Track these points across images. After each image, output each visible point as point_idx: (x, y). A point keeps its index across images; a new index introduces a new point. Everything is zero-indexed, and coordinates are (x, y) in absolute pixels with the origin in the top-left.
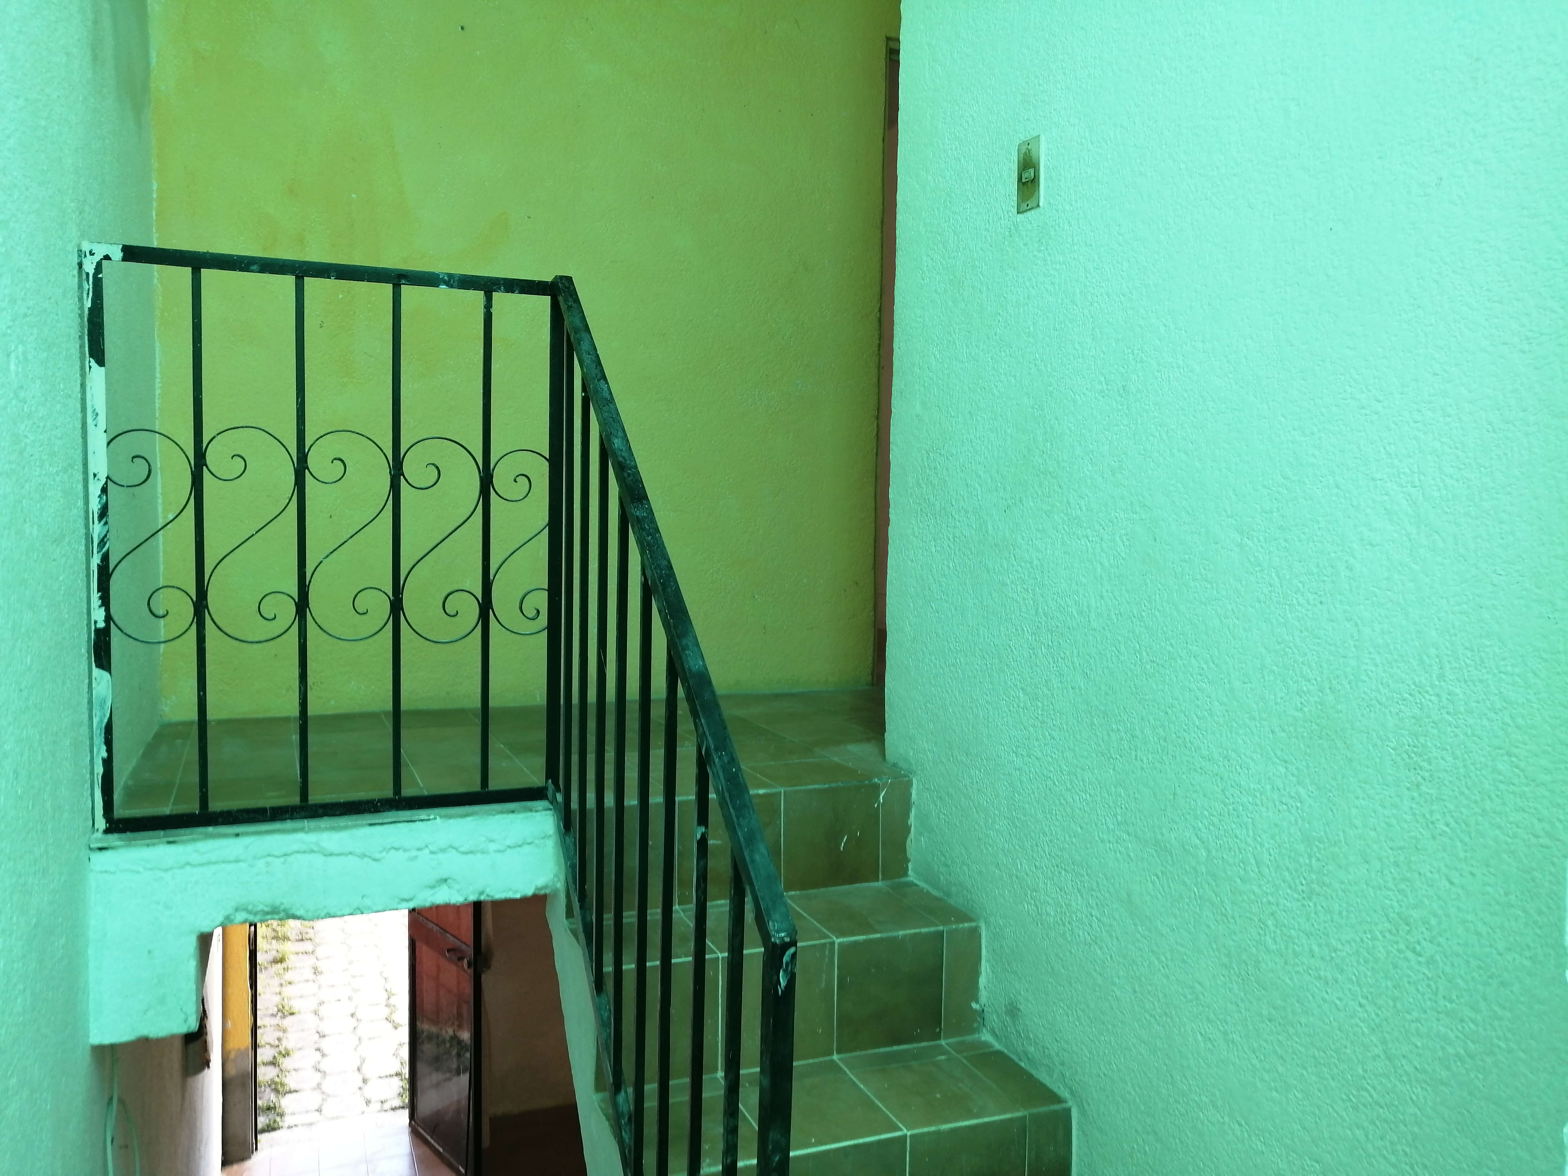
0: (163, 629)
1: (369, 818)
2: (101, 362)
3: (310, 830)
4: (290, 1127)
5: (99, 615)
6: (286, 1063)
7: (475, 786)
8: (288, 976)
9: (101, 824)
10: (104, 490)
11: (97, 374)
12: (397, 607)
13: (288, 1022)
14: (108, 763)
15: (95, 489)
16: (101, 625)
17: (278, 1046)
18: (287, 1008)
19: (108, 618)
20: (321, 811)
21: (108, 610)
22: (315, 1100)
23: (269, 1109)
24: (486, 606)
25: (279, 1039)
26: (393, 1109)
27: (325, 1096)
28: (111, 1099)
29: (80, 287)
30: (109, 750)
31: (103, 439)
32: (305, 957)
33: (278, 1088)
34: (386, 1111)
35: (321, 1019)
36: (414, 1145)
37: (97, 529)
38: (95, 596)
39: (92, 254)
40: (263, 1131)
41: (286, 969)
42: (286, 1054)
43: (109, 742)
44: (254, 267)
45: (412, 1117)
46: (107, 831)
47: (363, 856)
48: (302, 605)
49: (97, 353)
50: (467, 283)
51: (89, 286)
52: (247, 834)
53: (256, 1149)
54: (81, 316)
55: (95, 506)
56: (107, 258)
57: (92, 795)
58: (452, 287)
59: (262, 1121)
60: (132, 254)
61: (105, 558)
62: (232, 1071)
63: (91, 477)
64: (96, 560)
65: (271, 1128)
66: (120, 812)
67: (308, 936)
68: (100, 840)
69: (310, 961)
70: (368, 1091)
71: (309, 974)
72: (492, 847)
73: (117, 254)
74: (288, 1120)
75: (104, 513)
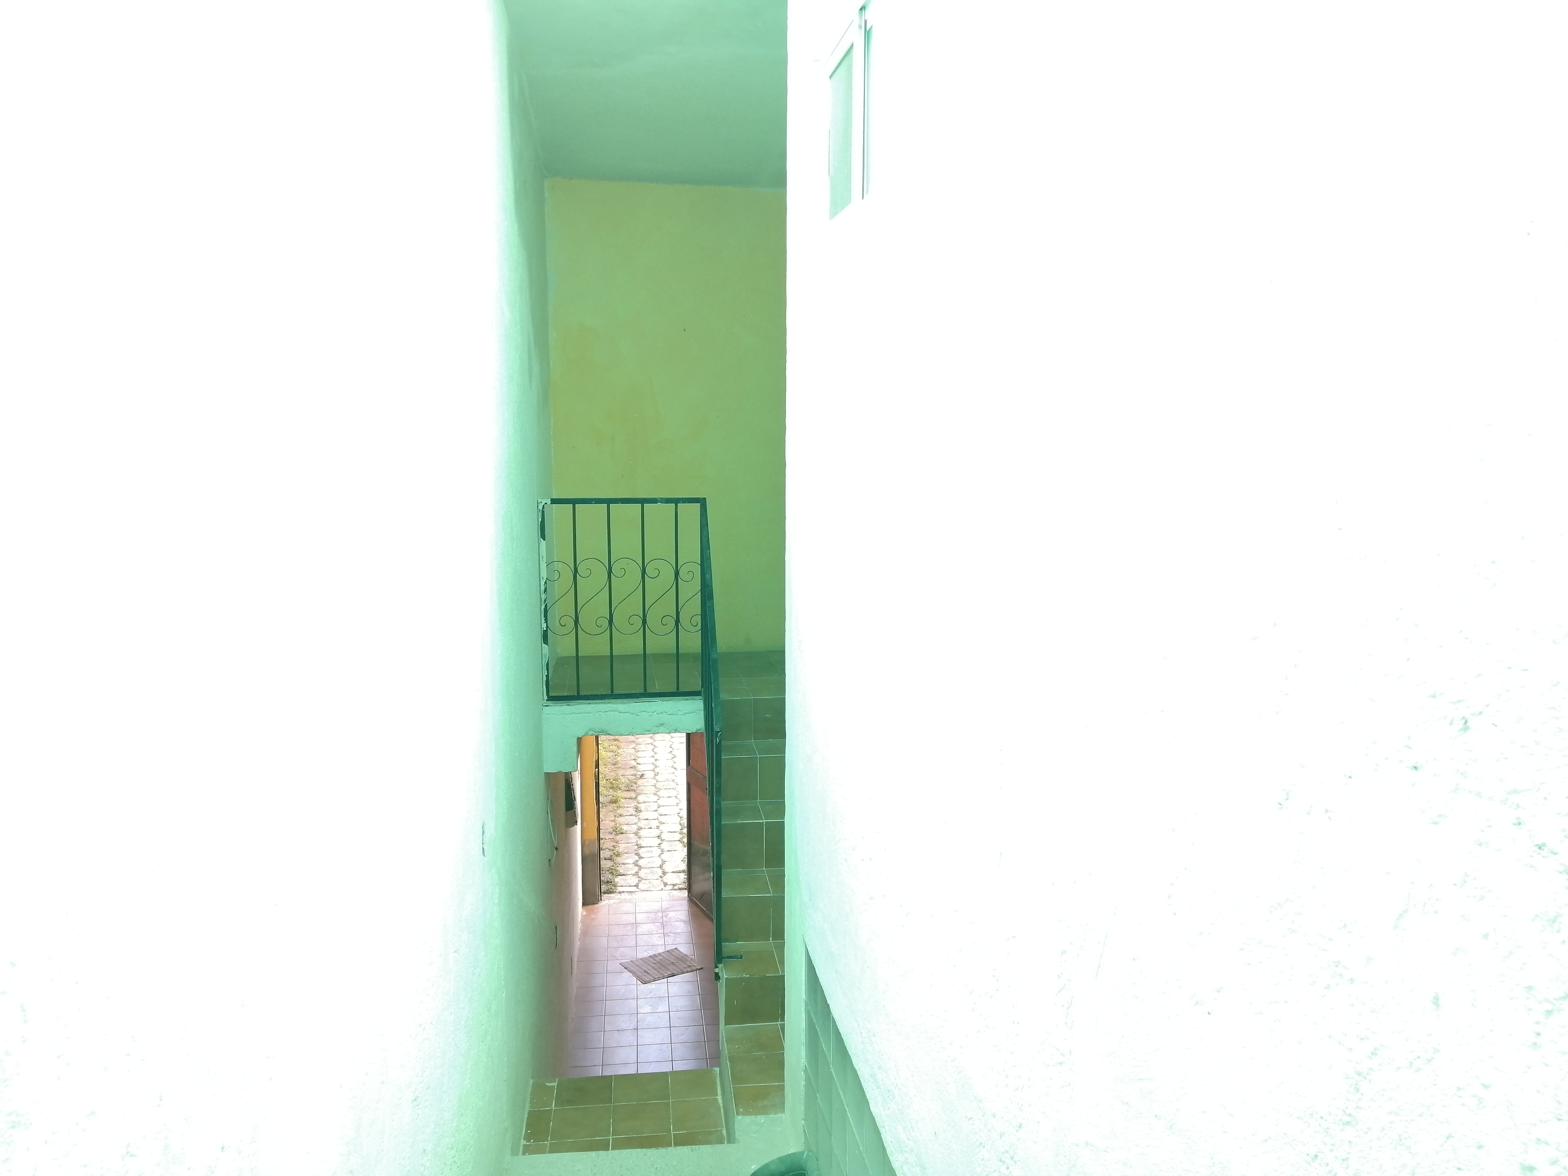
0: (565, 630)
1: (635, 700)
2: (544, 540)
3: (614, 703)
4: (620, 893)
5: (544, 626)
6: (619, 860)
7: (673, 689)
8: (620, 811)
9: (546, 697)
10: (545, 583)
11: (543, 543)
12: (644, 622)
13: (619, 837)
14: (547, 676)
15: (543, 583)
16: (545, 629)
17: (613, 850)
18: (618, 829)
19: (547, 627)
20: (618, 696)
21: (547, 624)
22: (634, 880)
23: (608, 882)
24: (677, 621)
25: (614, 847)
26: (680, 889)
27: (641, 879)
28: (548, 798)
29: (538, 513)
30: (548, 672)
31: (545, 565)
32: (631, 801)
33: (614, 872)
34: (676, 890)
35: (640, 838)
36: (690, 907)
37: (543, 596)
38: (543, 619)
39: (541, 503)
40: (605, 893)
41: (619, 807)
42: (618, 855)
43: (548, 670)
44: (593, 502)
45: (689, 892)
46: (547, 700)
47: (632, 714)
48: (611, 621)
49: (543, 536)
50: (668, 501)
51: (540, 514)
52: (592, 703)
53: (601, 900)
54: (538, 523)
55: (543, 588)
56: (546, 503)
57: (543, 687)
58: (662, 503)
59: (604, 888)
60: (554, 501)
61: (546, 606)
62: (587, 852)
63: (541, 578)
64: (543, 607)
65: (609, 892)
66: (551, 694)
67: (632, 788)
68: (545, 703)
69: (633, 804)
70: (665, 879)
71: (632, 811)
72: (680, 713)
73: (549, 502)
74: (620, 889)
75: (545, 591)
